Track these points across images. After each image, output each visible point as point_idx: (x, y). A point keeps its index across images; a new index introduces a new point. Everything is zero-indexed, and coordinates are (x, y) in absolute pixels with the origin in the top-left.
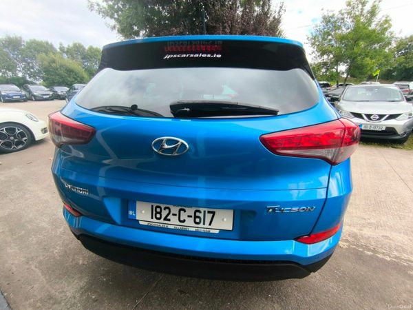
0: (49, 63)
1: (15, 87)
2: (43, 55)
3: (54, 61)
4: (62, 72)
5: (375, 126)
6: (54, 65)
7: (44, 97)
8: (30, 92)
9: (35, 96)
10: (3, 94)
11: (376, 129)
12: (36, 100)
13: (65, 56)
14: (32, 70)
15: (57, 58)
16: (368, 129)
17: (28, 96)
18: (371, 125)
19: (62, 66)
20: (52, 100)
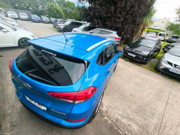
0: (51, 7)
1: (37, 16)
2: (49, 3)
3: (52, 6)
4: (55, 11)
5: (177, 71)
6: (52, 8)
7: (46, 22)
8: (42, 19)
9: (43, 21)
10: (32, 18)
11: (177, 73)
12: (43, 23)
13: (57, 4)
14: (44, 9)
15: (54, 5)
16: (173, 71)
17: (41, 20)
18: (175, 70)
19: (55, 9)
20: (49, 23)
